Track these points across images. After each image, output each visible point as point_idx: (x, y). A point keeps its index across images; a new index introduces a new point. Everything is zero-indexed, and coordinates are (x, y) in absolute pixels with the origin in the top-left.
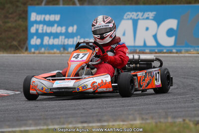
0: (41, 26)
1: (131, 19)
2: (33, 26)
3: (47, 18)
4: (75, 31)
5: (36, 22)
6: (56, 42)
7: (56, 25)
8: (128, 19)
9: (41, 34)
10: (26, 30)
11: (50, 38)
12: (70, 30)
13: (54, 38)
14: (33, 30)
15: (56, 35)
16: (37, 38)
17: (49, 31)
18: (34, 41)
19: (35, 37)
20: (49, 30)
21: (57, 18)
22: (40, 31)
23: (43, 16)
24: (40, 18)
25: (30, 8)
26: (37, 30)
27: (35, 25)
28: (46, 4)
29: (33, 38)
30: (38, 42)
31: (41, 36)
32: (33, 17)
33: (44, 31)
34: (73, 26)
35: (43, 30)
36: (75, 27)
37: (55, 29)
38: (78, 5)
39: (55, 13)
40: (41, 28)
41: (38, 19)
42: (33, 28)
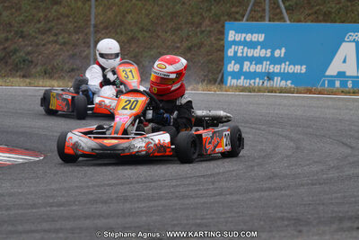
0: (241, 47)
1: (354, 41)
2: (230, 47)
3: (249, 37)
4: (282, 55)
5: (235, 43)
6: (259, 68)
7: (259, 47)
8: (350, 41)
9: (240, 57)
10: (222, 50)
11: (251, 64)
12: (277, 53)
13: (256, 64)
14: (230, 53)
15: (259, 60)
16: (235, 64)
17: (250, 55)
18: (232, 67)
19: (233, 62)
20: (250, 53)
21: (261, 37)
22: (239, 54)
23: (244, 35)
24: (239, 37)
25: (228, 24)
26: (236, 53)
27: (233, 47)
28: (247, 21)
29: (230, 63)
30: (237, 68)
31: (240, 60)
32: (232, 35)
33: (245, 55)
34: (280, 49)
35: (243, 53)
36: (283, 50)
37: (258, 52)
38: (288, 22)
39: (259, 32)
40: (240, 51)
41: (237, 39)
42: (230, 50)
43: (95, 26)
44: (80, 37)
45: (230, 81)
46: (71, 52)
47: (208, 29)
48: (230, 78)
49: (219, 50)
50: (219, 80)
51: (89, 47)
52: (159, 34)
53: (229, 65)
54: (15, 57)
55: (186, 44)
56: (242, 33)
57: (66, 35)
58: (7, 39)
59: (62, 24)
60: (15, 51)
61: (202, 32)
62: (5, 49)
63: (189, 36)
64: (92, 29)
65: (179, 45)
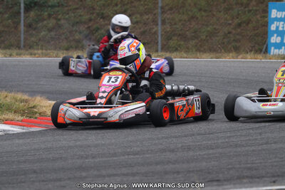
0: (282, 23)
2: (273, 23)
5: (277, 19)
9: (281, 31)
10: (266, 25)
14: (273, 27)
16: (277, 36)
18: (274, 39)
19: (275, 35)
22: (281, 29)
23: (284, 13)
24: (280, 15)
25: (271, 4)
26: (277, 27)
27: (275, 23)
29: (273, 36)
30: (279, 40)
31: (281, 34)
32: (274, 13)
35: (283, 28)
40: (281, 26)
41: (279, 17)
42: (273, 26)
43: (162, 8)
44: (150, 17)
45: (273, 51)
46: (142, 29)
47: (254, 8)
48: (273, 48)
49: (264, 26)
50: (264, 50)
51: (157, 25)
52: (215, 13)
53: (272, 38)
54: (97, 34)
55: (237, 21)
56: (282, 11)
57: (138, 16)
58: (90, 20)
59: (135, 7)
60: (97, 29)
61: (250, 11)
62: (89, 27)
63: (238, 14)
64: (159, 10)
65: (230, 22)
